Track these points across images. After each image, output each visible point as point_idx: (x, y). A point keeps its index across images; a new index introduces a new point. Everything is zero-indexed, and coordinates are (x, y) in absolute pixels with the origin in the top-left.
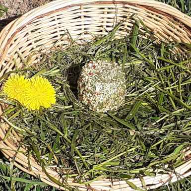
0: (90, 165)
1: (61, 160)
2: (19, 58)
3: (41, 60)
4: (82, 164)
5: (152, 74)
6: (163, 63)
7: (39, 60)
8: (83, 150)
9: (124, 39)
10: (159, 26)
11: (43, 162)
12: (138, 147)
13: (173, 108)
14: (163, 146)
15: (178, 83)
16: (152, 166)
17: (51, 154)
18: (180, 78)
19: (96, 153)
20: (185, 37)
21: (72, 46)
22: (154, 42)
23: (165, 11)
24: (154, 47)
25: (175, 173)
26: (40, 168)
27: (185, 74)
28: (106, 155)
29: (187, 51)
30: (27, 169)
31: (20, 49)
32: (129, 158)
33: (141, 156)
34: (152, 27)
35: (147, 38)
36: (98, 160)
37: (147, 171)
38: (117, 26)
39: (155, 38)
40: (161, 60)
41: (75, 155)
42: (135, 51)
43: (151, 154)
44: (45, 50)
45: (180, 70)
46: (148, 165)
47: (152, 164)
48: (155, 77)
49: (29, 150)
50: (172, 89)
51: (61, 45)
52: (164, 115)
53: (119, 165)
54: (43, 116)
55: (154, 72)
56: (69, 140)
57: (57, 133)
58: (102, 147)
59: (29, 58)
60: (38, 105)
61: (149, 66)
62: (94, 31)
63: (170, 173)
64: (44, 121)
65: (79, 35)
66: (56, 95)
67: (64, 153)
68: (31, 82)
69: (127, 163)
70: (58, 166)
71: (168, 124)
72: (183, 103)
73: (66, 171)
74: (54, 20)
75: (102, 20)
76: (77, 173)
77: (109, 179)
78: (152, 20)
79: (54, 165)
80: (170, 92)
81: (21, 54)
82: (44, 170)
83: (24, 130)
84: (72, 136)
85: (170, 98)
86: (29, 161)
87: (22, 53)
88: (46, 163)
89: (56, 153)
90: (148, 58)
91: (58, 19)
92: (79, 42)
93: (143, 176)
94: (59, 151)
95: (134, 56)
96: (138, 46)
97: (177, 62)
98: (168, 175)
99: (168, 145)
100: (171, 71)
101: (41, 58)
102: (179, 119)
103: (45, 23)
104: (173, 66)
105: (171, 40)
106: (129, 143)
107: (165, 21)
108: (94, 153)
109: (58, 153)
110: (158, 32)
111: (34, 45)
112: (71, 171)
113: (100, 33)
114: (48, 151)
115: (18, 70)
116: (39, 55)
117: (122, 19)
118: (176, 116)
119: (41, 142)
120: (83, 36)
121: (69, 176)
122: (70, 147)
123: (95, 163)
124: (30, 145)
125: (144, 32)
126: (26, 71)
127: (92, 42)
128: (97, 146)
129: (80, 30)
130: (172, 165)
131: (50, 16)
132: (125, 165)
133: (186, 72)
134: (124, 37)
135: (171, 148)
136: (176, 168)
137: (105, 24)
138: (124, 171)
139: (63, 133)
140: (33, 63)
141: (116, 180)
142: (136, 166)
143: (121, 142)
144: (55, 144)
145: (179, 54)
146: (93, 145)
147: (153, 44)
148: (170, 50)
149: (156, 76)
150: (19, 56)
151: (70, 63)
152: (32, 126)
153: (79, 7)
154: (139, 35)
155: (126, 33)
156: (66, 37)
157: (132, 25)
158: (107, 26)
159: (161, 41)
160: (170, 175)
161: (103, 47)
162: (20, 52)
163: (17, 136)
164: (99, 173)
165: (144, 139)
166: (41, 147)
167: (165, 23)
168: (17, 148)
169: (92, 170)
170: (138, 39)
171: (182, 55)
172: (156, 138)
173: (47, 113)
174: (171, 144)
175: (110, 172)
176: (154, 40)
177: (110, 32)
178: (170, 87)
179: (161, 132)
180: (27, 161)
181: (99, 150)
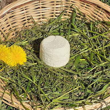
0: (51, 100)
1: (32, 97)
2: (2, 34)
4: (46, 99)
6: (92, 34)
7: (15, 35)
8: (46, 90)
10: (89, 12)
12: (80, 86)
13: (100, 62)
14: (96, 85)
15: (102, 46)
16: (90, 99)
17: (25, 93)
18: (103, 43)
19: (54, 91)
20: (105, 17)
21: (35, 26)
23: (92, 2)
24: (86, 25)
25: (104, 102)
26: (19, 103)
27: (106, 40)
28: (60, 93)
29: (106, 26)
30: (11, 103)
31: (3, 29)
32: (75, 94)
33: (82, 92)
34: (84, 12)
35: (81, 19)
36: (55, 96)
37: (87, 101)
38: (62, 12)
39: (86, 19)
40: (91, 32)
41: (41, 94)
42: (74, 28)
43: (88, 91)
44: (18, 29)
45: (103, 38)
46: (87, 98)
47: (89, 97)
48: (87, 43)
49: (11, 91)
50: (99, 50)
51: (28, 26)
52: (95, 66)
53: (69, 99)
54: (19, 70)
55: (86, 40)
56: (36, 84)
57: (28, 80)
58: (57, 88)
59: (8, 34)
60: (15, 63)
61: (83, 36)
62: (48, 16)
63: (101, 102)
64: (20, 73)
65: (39, 19)
66: (26, 56)
67: (33, 92)
68: (11, 49)
69: (74, 97)
70: (30, 101)
71: (98, 72)
72: (106, 58)
73: (36, 104)
74: (23, 10)
75: (53, 9)
76: (43, 105)
77: (63, 108)
78: (84, 8)
79: (28, 100)
80: (97, 52)
82: (22, 104)
83: (7, 79)
84: (38, 82)
85: (98, 56)
86: (12, 98)
88: (22, 99)
89: (29, 92)
90: (83, 32)
91: (26, 9)
92: (39, 23)
93: (84, 105)
95: (73, 31)
96: (76, 24)
97: (101, 33)
99: (99, 84)
100: (97, 39)
101: (16, 34)
102: (104, 68)
103: (18, 12)
104: (99, 36)
105: (97, 20)
106: (74, 84)
107: (92, 8)
109: (30, 93)
110: (88, 15)
111: (11, 26)
112: (39, 104)
113: (52, 17)
115: (2, 42)
116: (14, 32)
117: (65, 8)
118: (102, 67)
119: (18, 86)
120: (41, 20)
121: (38, 107)
122: (38, 89)
123: (53, 98)
124: (12, 88)
125: (79, 15)
126: (7, 42)
127: (47, 23)
128: (54, 87)
129: (40, 16)
131: (21, 8)
132: (72, 99)
133: (107, 39)
134: (67, 20)
135: (100, 86)
136: (105, 99)
137: (55, 12)
138: (72, 102)
139: (33, 80)
140: (11, 37)
141: (67, 108)
142: (80, 99)
143: (69, 84)
144: (27, 87)
145: (102, 28)
146: (52, 87)
147: (85, 23)
148: (96, 26)
151: (34, 36)
152: (12, 76)
153: (38, 2)
154: (76, 18)
155: (68, 17)
156: (31, 20)
157: (71, 12)
159: (90, 21)
161: (54, 26)
162: (3, 31)
163: (3, 83)
164: (57, 104)
165: (83, 81)
166: (19, 89)
167: (92, 9)
168: (4, 91)
169: (52, 103)
170: (76, 20)
172: (91, 81)
173: (21, 68)
174: (100, 84)
175: (63, 103)
176: (86, 21)
177: (58, 16)
178: (98, 48)
179: (94, 77)
180: (11, 98)
181: (55, 90)
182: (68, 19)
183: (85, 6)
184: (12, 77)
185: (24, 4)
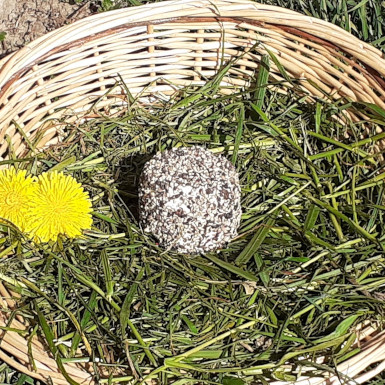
0: (159, 358)
1: (99, 346)
2: (18, 134)
3: (65, 139)
4: (143, 355)
5: (297, 167)
6: (319, 144)
7: (61, 138)
8: (146, 326)
9: (238, 94)
10: (310, 68)
11: (60, 352)
12: (261, 319)
13: (337, 239)
14: (315, 317)
15: (349, 186)
16: (291, 360)
17: (77, 333)
18: (355, 175)
19: (171, 331)
20: (364, 90)
21: (130, 109)
22: (300, 101)
23: (323, 36)
24: (300, 112)
25: (337, 373)
26: (53, 364)
27: (364, 166)
28: (193, 336)
29: (368, 118)
30: (26, 365)
31: (20, 115)
32: (241, 342)
33: (268, 338)
34: (295, 69)
35: (286, 93)
36: (176, 347)
37: (278, 370)
38: (223, 67)
39: (303, 92)
40: (315, 138)
41: (128, 337)
42: (261, 120)
43: (288, 334)
44: (74, 118)
45: (353, 159)
46: (280, 358)
47: (288, 356)
48: (302, 173)
49: (33, 325)
50: (338, 199)
51: (107, 108)
52: (319, 252)
53: (220, 357)
54: (64, 254)
55: (299, 163)
56: (116, 305)
57: (92, 289)
58: (186, 320)
59: (38, 135)
60: (53, 232)
61: (290, 150)
62: (176, 77)
63: (326, 374)
64: (64, 266)
65: (147, 85)
66: (92, 210)
67: (104, 332)
68: (40, 183)
69: (237, 353)
70: (91, 360)
71: (326, 271)
72: (359, 227)
73: (108, 370)
74: (92, 55)
75: (193, 55)
76: (131, 375)
78: (297, 55)
79: (83, 357)
80: (332, 205)
81: (22, 126)
82: (61, 370)
83: (23, 284)
84: (123, 297)
85: (333, 217)
86: (30, 349)
87: (25, 123)
88: (65, 354)
89: (88, 331)
90: (288, 134)
91: (101, 53)
92: (145, 101)
93: (269, 382)
94: (94, 327)
95: (258, 129)
96: (269, 109)
97: (348, 142)
98: (322, 379)
99: (325, 314)
100: (336, 161)
101: (66, 134)
102: (349, 259)
103: (74, 61)
104: (341, 150)
105: (337, 96)
106: (243, 311)
107: (324, 57)
108: (168, 332)
109: (92, 333)
110: (309, 80)
111: (50, 107)
112: (119, 371)
113: (188, 83)
114: (71, 327)
115: (15, 158)
116: (60, 128)
117: (235, 52)
118: (343, 255)
119: (57, 309)
120: (153, 89)
121: (113, 380)
122: (119, 320)
123: (169, 353)
124: (34, 314)
125: (279, 79)
126: (32, 160)
127: (172, 101)
128: (175, 317)
129: (148, 75)
130: (332, 357)
131: (83, 48)
132: (232, 359)
133: (368, 163)
134: (239, 91)
135: (330, 322)
136: (338, 364)
137: (200, 64)
138: (230, 370)
139: (105, 291)
140: (48, 144)
142: (256, 360)
143: (227, 308)
144: (86, 313)
145: (352, 125)
146: (167, 315)
147: (299, 104)
148: (334, 116)
149: (305, 172)
150: (17, 131)
151: (125, 143)
152: (40, 275)
153: (144, 29)
154: (270, 87)
155: (242, 83)
156: (117, 90)
157: (254, 65)
158: (204, 69)
159: (315, 99)
160: (327, 380)
161: (196, 112)
162: (20, 121)
163: (7, 295)
164: (177, 375)
165: (274, 302)
166: (57, 320)
167: (324, 61)
168: (7, 321)
169: (162, 369)
170: (269, 94)
171: (358, 127)
172: (299, 301)
173: (73, 249)
174: (331, 313)
175: (201, 373)
176: (301, 97)
177: (210, 79)
178: (333, 193)
179: (311, 288)
180: (27, 348)
181: (179, 326)
182: (241, 90)
183: (301, 47)
184: (38, 278)
185: (96, 34)
